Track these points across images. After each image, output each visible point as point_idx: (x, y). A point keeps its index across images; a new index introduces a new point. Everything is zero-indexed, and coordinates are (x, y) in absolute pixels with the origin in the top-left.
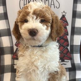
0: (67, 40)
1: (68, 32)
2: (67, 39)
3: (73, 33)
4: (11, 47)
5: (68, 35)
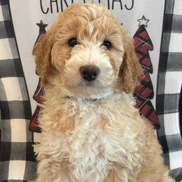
0: (149, 85)
1: (151, 66)
2: (150, 82)
4: (24, 101)
5: (152, 73)
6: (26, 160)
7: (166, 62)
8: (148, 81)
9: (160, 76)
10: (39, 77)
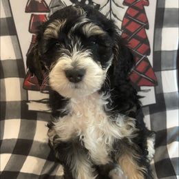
0: (146, 41)
1: (147, 22)
3: (161, 21)
4: (17, 60)
5: (148, 28)
6: (21, 118)
8: (144, 37)
9: (156, 33)
10: (32, 34)
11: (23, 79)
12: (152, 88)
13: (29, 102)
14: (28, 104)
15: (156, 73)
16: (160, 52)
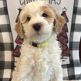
0: (66, 37)
1: (67, 29)
3: (73, 29)
4: (11, 43)
5: (68, 32)
6: (11, 69)
7: (74, 28)
8: (66, 36)
9: (71, 34)
11: (13, 52)
12: (68, 57)
13: (15, 62)
14: (15, 63)
15: (70, 51)
16: (72, 42)
